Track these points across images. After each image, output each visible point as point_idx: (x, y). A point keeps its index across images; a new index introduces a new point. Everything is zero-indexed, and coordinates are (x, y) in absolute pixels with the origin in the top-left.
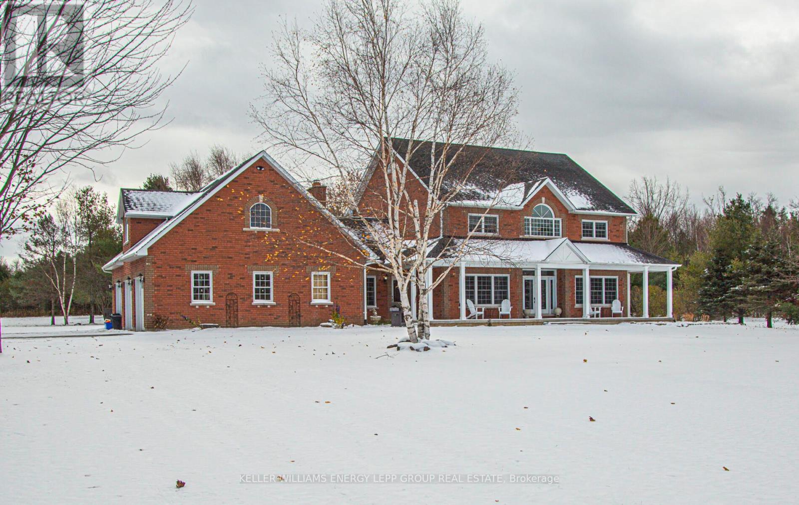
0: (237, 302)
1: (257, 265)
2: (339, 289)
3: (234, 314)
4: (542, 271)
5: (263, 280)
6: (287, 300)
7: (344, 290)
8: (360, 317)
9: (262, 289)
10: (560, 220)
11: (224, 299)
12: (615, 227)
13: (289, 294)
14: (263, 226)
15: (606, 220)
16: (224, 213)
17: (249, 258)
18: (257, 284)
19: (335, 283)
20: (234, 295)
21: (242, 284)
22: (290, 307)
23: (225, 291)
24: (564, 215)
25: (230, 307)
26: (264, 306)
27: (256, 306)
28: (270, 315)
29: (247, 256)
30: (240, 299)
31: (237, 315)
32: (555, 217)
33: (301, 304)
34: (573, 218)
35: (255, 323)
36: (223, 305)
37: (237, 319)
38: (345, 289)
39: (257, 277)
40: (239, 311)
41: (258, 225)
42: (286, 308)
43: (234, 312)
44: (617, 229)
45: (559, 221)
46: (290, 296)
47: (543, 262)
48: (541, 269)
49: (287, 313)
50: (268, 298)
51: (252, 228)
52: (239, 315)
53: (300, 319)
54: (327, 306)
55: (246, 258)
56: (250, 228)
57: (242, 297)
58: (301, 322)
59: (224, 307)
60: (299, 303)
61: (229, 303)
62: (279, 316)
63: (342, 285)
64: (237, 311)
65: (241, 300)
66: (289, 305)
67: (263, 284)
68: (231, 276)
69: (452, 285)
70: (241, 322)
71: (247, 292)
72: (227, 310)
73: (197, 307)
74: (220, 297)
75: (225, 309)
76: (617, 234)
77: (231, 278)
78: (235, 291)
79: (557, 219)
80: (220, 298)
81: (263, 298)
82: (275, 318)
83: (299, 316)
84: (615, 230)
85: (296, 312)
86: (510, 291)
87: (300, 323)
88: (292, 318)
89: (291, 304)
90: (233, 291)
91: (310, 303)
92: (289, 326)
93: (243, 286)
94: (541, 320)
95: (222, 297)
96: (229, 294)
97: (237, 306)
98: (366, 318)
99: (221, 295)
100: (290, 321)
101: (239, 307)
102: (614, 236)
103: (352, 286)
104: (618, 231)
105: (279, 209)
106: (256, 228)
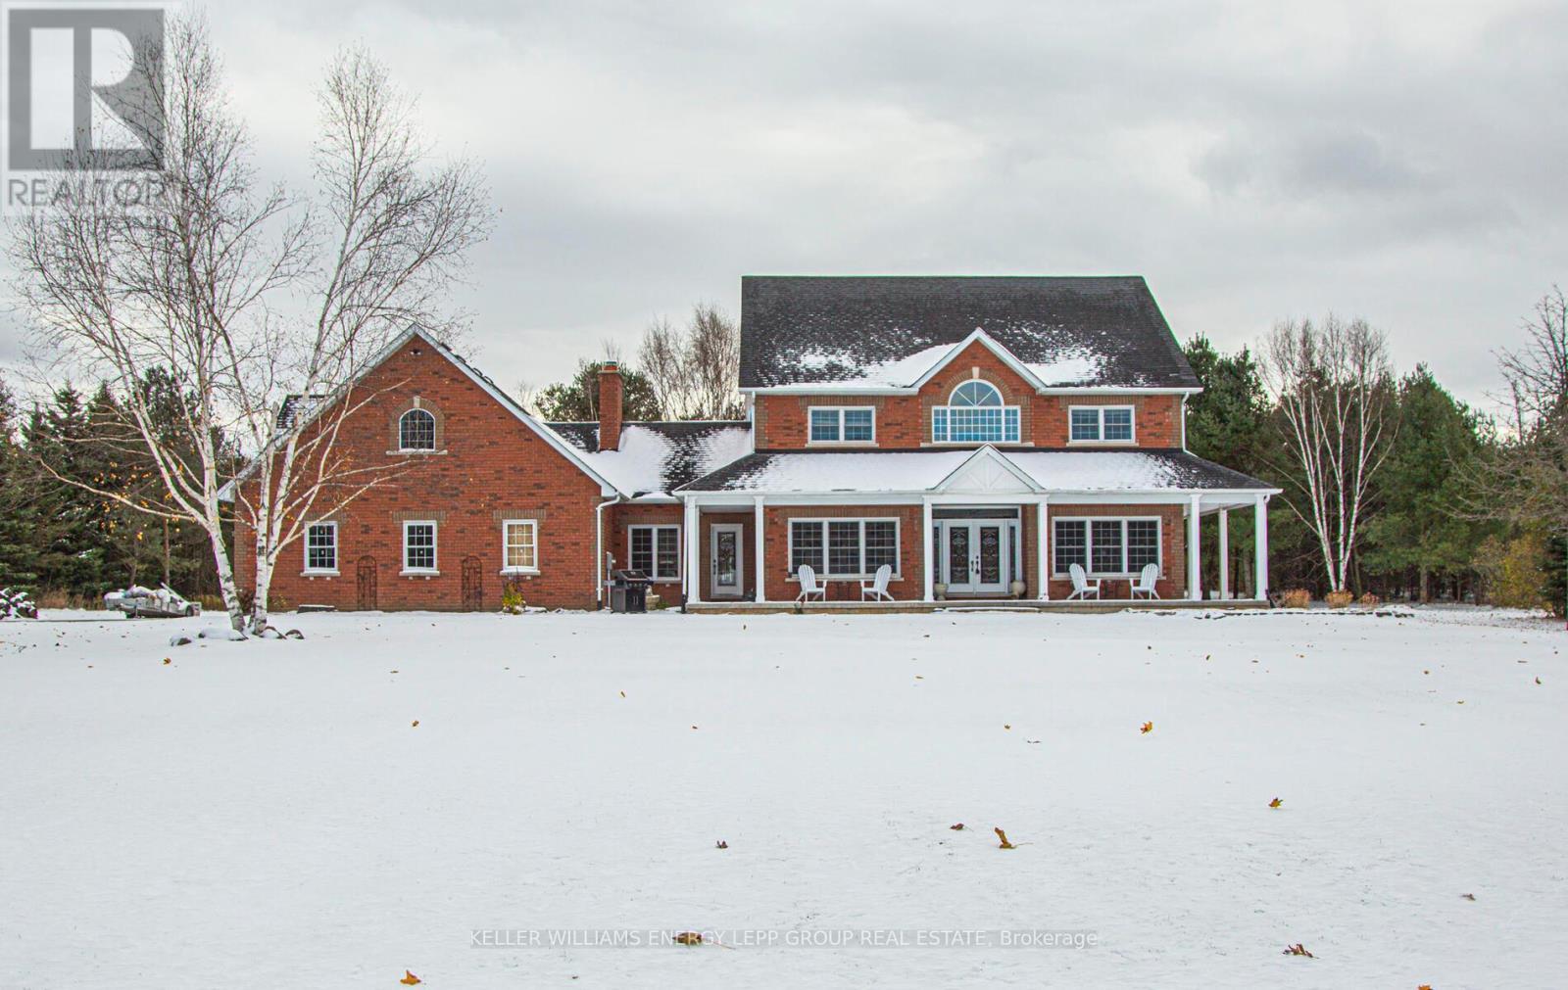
0: (375, 572)
1: (407, 510)
2: (552, 548)
3: (370, 590)
4: (933, 510)
5: (420, 536)
6: (460, 568)
7: (562, 551)
8: (590, 595)
9: (419, 550)
10: (1018, 408)
11: (353, 567)
12: (1153, 417)
13: (463, 558)
14: (421, 446)
15: (1130, 403)
16: (357, 428)
17: (396, 499)
18: (411, 541)
19: (545, 537)
20: (370, 559)
21: (384, 542)
22: (466, 579)
23: (357, 552)
24: (1025, 399)
25: (363, 578)
26: (420, 577)
27: (406, 578)
28: (429, 592)
29: (394, 496)
30: (382, 565)
31: (375, 592)
32: (1006, 403)
33: (484, 575)
34: (1046, 403)
35: (404, 605)
36: (353, 576)
37: (376, 600)
38: (563, 548)
39: (411, 530)
40: (379, 584)
41: (412, 445)
42: (458, 581)
43: (371, 586)
44: (1157, 421)
45: (1015, 413)
46: (464, 561)
47: (930, 492)
48: (933, 505)
49: (460, 588)
50: (430, 563)
51: (402, 451)
52: (378, 591)
53: (481, 599)
54: (529, 578)
55: (391, 499)
56: (398, 450)
57: (384, 562)
58: (484, 604)
59: (355, 579)
60: (481, 573)
61: (361, 573)
62: (446, 595)
63: (556, 541)
64: (376, 585)
65: (382, 568)
66: (463, 575)
67: (420, 541)
68: (367, 530)
69: (772, 540)
70: (381, 602)
71: (392, 556)
72: (358, 583)
73: (312, 579)
74: (348, 562)
75: (356, 581)
76: (1157, 430)
77: (366, 532)
78: (372, 553)
79: (1011, 408)
80: (349, 565)
81: (421, 564)
82: (439, 598)
83: (481, 594)
84: (1152, 424)
85: (475, 588)
86: (901, 548)
87: (480, 605)
88: (468, 597)
89: (467, 574)
90: (369, 553)
91: (498, 572)
92: (463, 611)
93: (386, 545)
94: (930, 604)
95: (352, 562)
96: (363, 558)
97: (376, 577)
98: (599, 599)
99: (350, 559)
100: (463, 602)
101: (379, 578)
102: (1150, 434)
103: (576, 544)
104: (1160, 424)
105: (448, 417)
106: (410, 451)
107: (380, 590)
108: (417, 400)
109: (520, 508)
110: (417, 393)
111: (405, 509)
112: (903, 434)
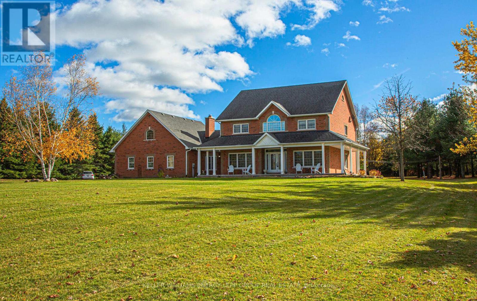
0: (141, 168)
2: (177, 162)
5: (151, 160)
6: (158, 167)
7: (179, 163)
8: (185, 174)
9: (150, 163)
10: (284, 121)
11: (137, 167)
12: (320, 121)
13: (159, 165)
14: (151, 138)
15: (314, 118)
16: (138, 135)
17: (146, 151)
18: (149, 161)
19: (175, 160)
20: (140, 166)
21: (143, 161)
23: (138, 164)
24: (286, 119)
25: (139, 170)
26: (150, 170)
27: (148, 170)
28: (152, 173)
30: (143, 167)
32: (281, 120)
35: (147, 176)
36: (137, 169)
39: (149, 158)
41: (149, 138)
42: (158, 170)
43: (140, 172)
49: (158, 172)
50: (153, 166)
54: (172, 170)
56: (146, 140)
60: (162, 168)
63: (178, 160)
69: (225, 159)
71: (145, 165)
73: (129, 170)
75: (137, 171)
76: (322, 125)
77: (140, 159)
81: (151, 166)
84: (320, 124)
90: (140, 164)
91: (166, 168)
101: (142, 170)
102: (320, 126)
103: (182, 161)
104: (322, 123)
105: (156, 131)
106: (148, 140)
107: (142, 173)
108: (150, 128)
109: (171, 153)
110: (149, 126)
111: (148, 153)
112: (255, 130)
